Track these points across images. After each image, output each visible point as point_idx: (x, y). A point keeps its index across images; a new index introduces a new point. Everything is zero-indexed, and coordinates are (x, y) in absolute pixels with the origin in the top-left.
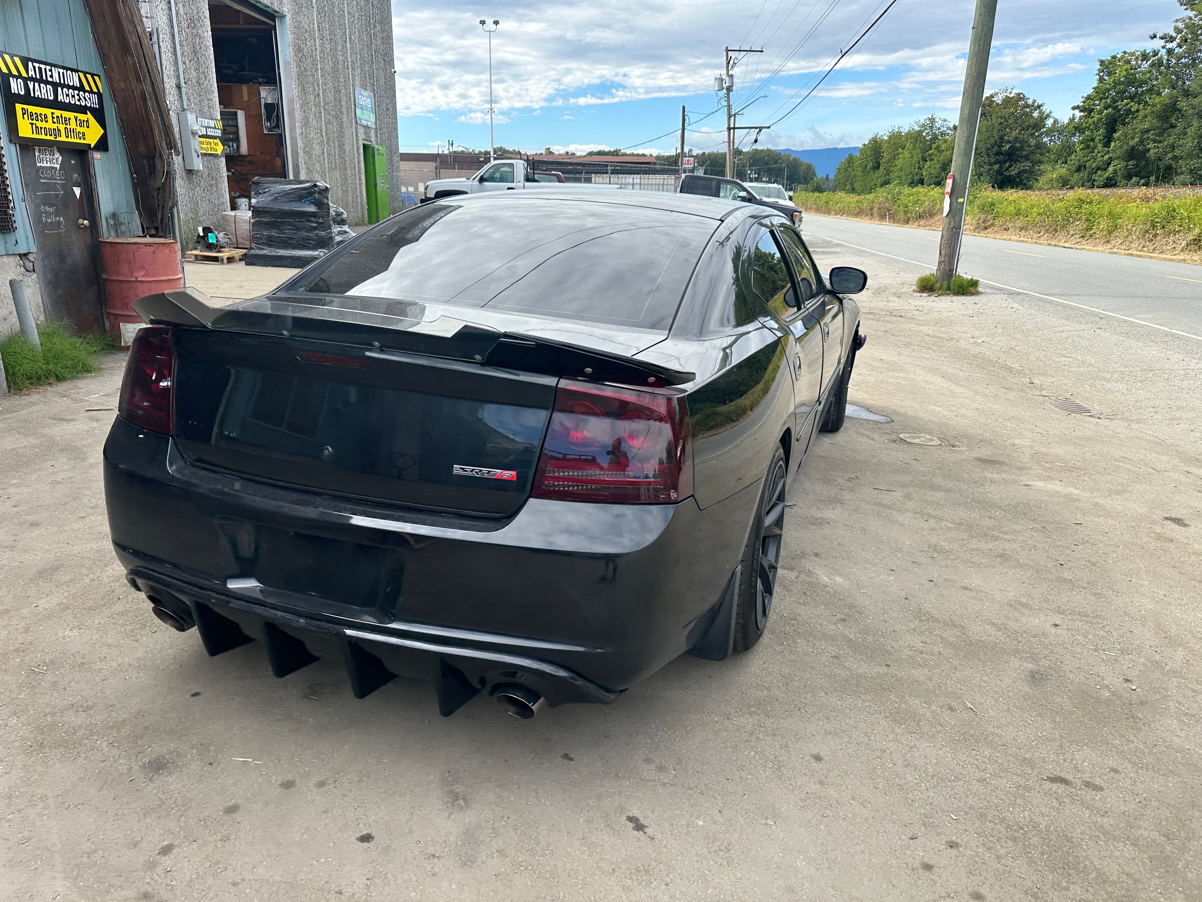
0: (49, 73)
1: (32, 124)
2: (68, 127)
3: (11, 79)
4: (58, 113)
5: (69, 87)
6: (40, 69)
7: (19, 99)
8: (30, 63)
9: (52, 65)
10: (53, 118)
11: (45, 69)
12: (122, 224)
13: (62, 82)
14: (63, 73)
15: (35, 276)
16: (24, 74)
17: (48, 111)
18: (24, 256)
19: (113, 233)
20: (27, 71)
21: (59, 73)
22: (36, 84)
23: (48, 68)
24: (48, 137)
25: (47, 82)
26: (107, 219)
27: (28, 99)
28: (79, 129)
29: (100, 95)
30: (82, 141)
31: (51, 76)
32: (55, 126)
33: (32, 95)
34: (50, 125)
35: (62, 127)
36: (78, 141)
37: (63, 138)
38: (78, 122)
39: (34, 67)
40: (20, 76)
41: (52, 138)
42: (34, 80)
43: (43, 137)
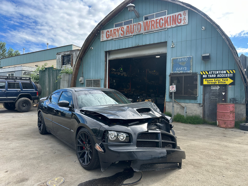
0: (215, 72)
1: (208, 82)
2: (219, 81)
3: (203, 75)
4: (217, 79)
5: (222, 74)
6: (213, 72)
7: (205, 78)
8: (210, 72)
9: (216, 71)
10: (214, 80)
11: (214, 72)
12: (237, 101)
13: (219, 73)
14: (220, 72)
15: (202, 107)
16: (207, 73)
17: (213, 79)
18: (200, 104)
19: (232, 102)
20: (208, 73)
21: (219, 72)
22: (211, 75)
23: (215, 71)
24: (212, 84)
25: (214, 74)
26: (230, 99)
27: (208, 78)
28: (223, 81)
29: (234, 74)
30: (224, 84)
31: (216, 73)
32: (215, 82)
33: (209, 77)
34: (213, 81)
35: (217, 82)
36: (223, 84)
37: (217, 83)
38: (223, 80)
39: (211, 72)
40: (206, 74)
41: (214, 84)
42: (210, 74)
43: (211, 84)
